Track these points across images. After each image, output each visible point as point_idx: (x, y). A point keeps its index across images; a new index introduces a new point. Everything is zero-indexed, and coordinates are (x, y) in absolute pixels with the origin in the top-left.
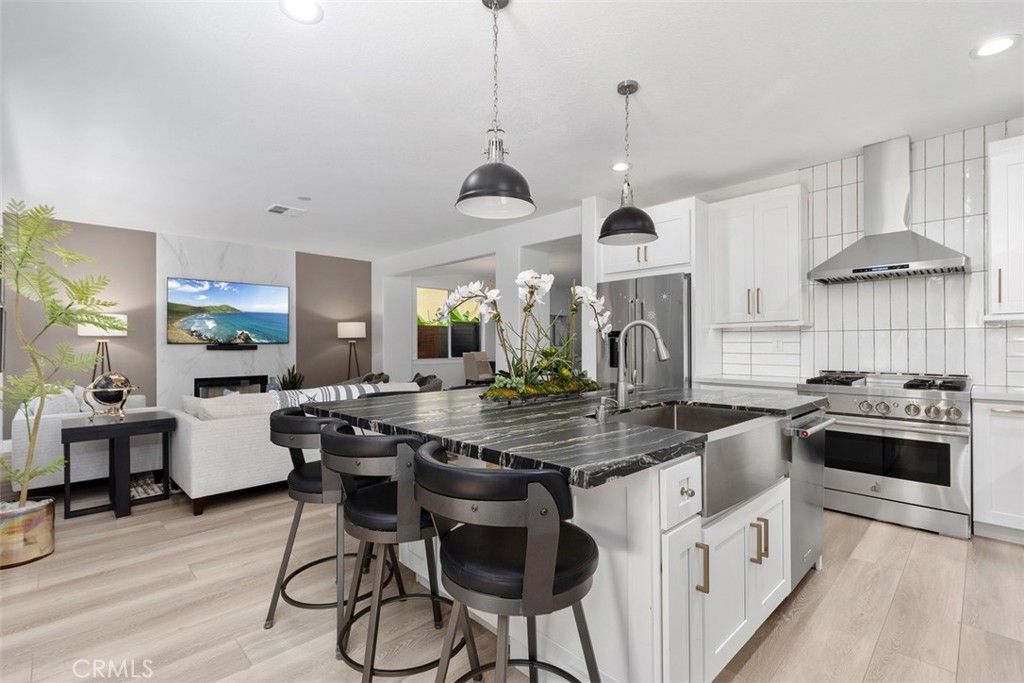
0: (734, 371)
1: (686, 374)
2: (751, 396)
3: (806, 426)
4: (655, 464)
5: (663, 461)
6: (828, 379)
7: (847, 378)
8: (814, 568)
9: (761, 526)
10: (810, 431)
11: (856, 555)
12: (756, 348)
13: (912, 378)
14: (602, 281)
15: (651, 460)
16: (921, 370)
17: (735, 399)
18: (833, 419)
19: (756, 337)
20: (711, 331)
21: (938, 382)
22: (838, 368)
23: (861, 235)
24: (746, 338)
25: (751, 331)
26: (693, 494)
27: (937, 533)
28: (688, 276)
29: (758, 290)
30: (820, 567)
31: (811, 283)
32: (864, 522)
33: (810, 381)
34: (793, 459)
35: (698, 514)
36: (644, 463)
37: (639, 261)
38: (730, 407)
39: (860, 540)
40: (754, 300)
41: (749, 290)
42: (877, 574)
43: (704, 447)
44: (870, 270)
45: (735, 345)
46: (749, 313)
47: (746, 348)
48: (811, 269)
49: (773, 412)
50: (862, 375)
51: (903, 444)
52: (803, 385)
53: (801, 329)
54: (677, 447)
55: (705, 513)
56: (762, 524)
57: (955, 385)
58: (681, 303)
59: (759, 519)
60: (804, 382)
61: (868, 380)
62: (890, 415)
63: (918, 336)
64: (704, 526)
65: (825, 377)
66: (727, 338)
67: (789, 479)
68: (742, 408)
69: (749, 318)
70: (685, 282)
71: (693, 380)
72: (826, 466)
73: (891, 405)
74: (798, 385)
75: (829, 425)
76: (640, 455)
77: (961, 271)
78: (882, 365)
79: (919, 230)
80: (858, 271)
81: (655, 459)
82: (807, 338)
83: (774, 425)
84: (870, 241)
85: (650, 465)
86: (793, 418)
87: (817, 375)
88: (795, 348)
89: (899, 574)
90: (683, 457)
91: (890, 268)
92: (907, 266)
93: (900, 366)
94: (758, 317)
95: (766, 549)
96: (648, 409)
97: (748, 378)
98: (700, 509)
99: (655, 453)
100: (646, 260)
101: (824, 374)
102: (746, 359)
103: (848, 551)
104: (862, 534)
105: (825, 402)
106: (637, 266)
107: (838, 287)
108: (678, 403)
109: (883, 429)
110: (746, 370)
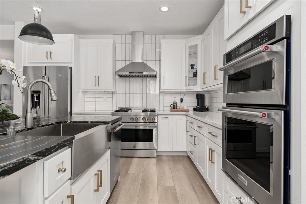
0: (90, 109)
1: (69, 110)
2: (96, 117)
3: (115, 128)
4: (39, 159)
5: (45, 156)
6: (121, 110)
7: (126, 110)
8: (117, 181)
9: (99, 174)
10: (117, 129)
11: (129, 172)
12: (98, 100)
13: (143, 109)
14: (27, 65)
15: (36, 158)
16: (145, 106)
17: (89, 119)
18: (124, 124)
19: (98, 96)
20: (80, 92)
21: (149, 110)
22: (124, 107)
23: (131, 62)
24: (94, 96)
25: (96, 93)
26: (65, 170)
27: (149, 157)
28: (71, 68)
29: (99, 77)
30: (119, 181)
31: (116, 76)
32: (131, 159)
33: (116, 111)
34: (111, 141)
35: (69, 179)
36: (30, 160)
37: (47, 58)
38: (87, 122)
39: (130, 165)
40: (97, 80)
41: (95, 77)
42: (136, 177)
43: (72, 143)
44: (133, 73)
45: (90, 98)
46: (95, 86)
47: (94, 100)
48: (116, 71)
49: (104, 123)
50: (131, 109)
51: (140, 130)
52: (113, 113)
53: (113, 93)
54: (56, 146)
55: (73, 178)
56: (100, 173)
57: (153, 111)
58: (67, 79)
59: (98, 171)
60: (114, 112)
61: (132, 110)
62: (138, 121)
63: (145, 96)
64: (72, 184)
65: (120, 110)
66: (87, 95)
67: (110, 150)
68: (92, 122)
69: (95, 88)
70: (69, 70)
71: (72, 113)
72: (121, 141)
73: (139, 118)
74: (112, 113)
75: (122, 127)
76: (26, 156)
77: (155, 76)
78: (136, 105)
79: (145, 62)
80: (130, 73)
81: (39, 156)
82: (115, 96)
83: (104, 129)
84: (133, 64)
85: (35, 161)
86: (112, 125)
87: (118, 109)
88: (110, 100)
89: (141, 174)
90: (60, 151)
91: (139, 73)
92: (143, 73)
93: (140, 106)
94: (99, 88)
95: (101, 183)
96: (46, 127)
97: (95, 111)
98: (70, 176)
99: (39, 152)
100: (51, 58)
101: (120, 109)
102: (94, 104)
103: (127, 171)
104: (130, 164)
105: (121, 118)
106: (46, 60)
107: (124, 78)
108: (63, 123)
109: (136, 126)
110: (94, 108)
